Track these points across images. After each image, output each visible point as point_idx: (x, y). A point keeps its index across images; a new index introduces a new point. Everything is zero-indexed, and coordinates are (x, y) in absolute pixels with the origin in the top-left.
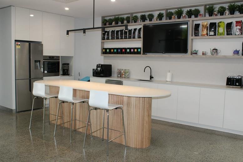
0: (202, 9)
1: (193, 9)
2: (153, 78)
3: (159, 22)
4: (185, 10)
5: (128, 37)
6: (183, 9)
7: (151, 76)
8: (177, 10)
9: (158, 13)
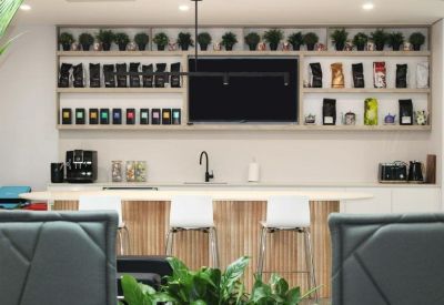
0: (323, 36)
1: (305, 32)
2: (212, 177)
3: (225, 53)
4: (287, 33)
5: (141, 83)
6: (282, 30)
7: (207, 173)
8: (268, 30)
9: (222, 32)
